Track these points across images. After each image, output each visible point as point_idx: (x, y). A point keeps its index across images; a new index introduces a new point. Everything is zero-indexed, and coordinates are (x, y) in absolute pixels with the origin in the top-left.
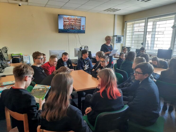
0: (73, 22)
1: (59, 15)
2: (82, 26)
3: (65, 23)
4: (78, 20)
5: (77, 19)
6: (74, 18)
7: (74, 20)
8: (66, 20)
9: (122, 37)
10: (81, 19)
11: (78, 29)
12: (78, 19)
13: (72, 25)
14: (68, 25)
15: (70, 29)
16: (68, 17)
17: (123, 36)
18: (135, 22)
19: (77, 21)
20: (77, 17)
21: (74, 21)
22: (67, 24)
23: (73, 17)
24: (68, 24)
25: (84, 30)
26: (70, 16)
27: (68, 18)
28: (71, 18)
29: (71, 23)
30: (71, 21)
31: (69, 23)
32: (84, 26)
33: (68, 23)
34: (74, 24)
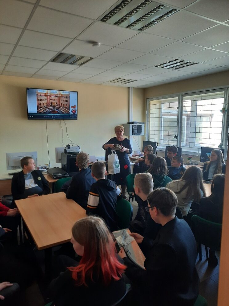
0: (54, 100)
1: (28, 89)
2: (72, 107)
3: (40, 102)
4: (64, 97)
5: (62, 95)
6: (57, 94)
7: (57, 96)
8: (41, 98)
9: (143, 125)
10: (69, 95)
11: (65, 113)
12: (64, 95)
13: (53, 106)
14: (45, 105)
15: (50, 112)
16: (46, 91)
17: (144, 123)
18: (163, 100)
19: (62, 99)
20: (62, 92)
21: (57, 98)
22: (43, 104)
23: (54, 92)
24: (46, 103)
25: (76, 113)
26: (49, 91)
27: (45, 94)
28: (50, 94)
29: (51, 103)
30: (51, 100)
31: (48, 102)
32: (75, 107)
33: (46, 101)
34: (56, 103)
